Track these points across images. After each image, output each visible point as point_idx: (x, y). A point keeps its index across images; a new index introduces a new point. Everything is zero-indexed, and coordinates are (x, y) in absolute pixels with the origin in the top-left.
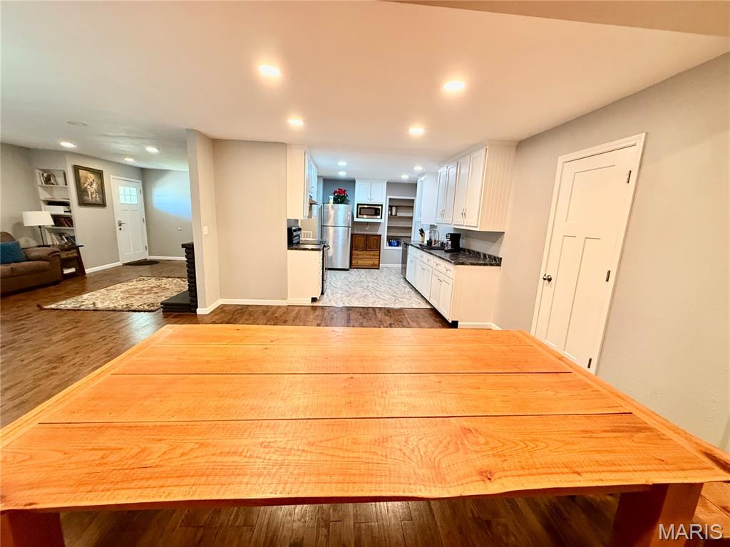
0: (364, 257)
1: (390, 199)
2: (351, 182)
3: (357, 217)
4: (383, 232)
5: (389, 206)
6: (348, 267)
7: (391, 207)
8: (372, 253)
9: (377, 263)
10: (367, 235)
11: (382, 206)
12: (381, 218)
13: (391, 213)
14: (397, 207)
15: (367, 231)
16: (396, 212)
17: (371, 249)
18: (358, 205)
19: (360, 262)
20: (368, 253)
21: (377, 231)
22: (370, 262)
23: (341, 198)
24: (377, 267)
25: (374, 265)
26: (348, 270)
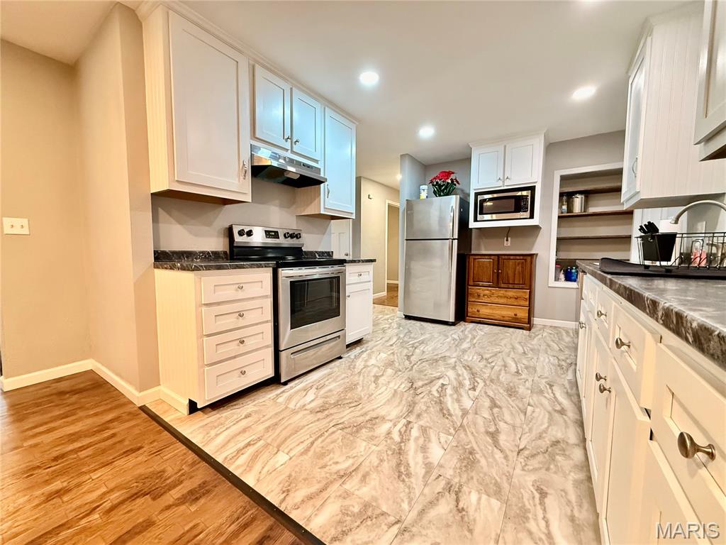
0: (488, 300)
1: (561, 176)
3: (476, 220)
4: (546, 252)
5: (561, 195)
6: (452, 319)
7: (567, 197)
8: (511, 293)
9: (523, 314)
10: (498, 255)
11: (532, 189)
12: (532, 217)
13: (570, 209)
14: (587, 194)
15: (508, 248)
16: (586, 204)
17: (509, 285)
18: (477, 194)
19: (485, 311)
20: (502, 292)
21: (531, 250)
22: (508, 313)
23: (443, 188)
24: (527, 325)
25: (516, 319)
26: (453, 324)
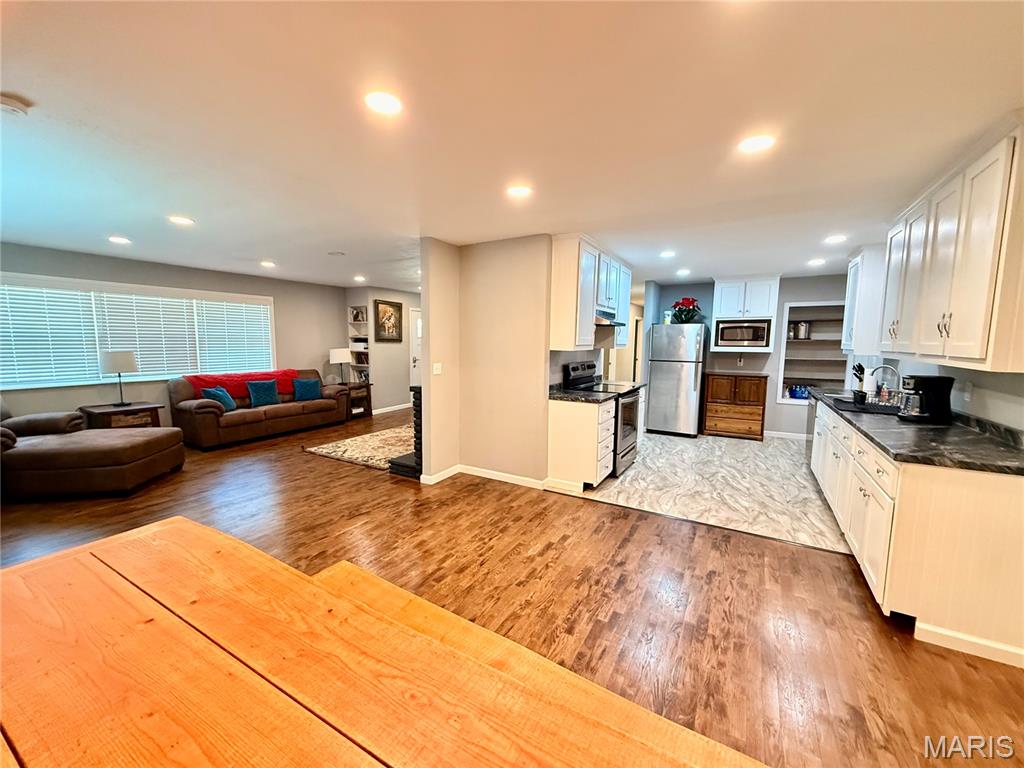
0: (725, 415)
1: (790, 308)
2: (708, 286)
3: (716, 345)
4: (776, 372)
5: (790, 322)
6: (693, 431)
7: (794, 325)
8: (747, 409)
9: (756, 427)
10: (736, 377)
11: (769, 322)
12: (767, 345)
13: (796, 336)
14: (810, 323)
15: (740, 368)
16: (809, 332)
17: (744, 402)
18: (718, 323)
19: (722, 425)
20: (738, 408)
21: (761, 370)
22: (743, 426)
23: (687, 313)
24: (758, 436)
25: (750, 432)
26: (695, 437)
